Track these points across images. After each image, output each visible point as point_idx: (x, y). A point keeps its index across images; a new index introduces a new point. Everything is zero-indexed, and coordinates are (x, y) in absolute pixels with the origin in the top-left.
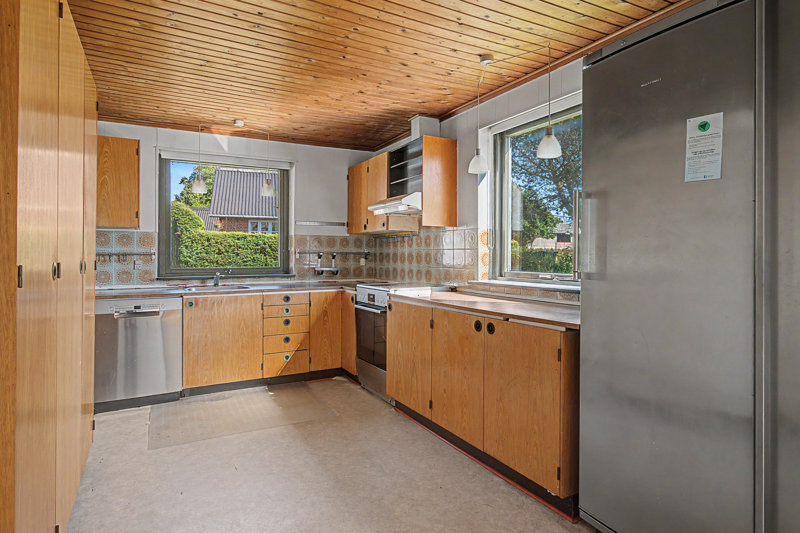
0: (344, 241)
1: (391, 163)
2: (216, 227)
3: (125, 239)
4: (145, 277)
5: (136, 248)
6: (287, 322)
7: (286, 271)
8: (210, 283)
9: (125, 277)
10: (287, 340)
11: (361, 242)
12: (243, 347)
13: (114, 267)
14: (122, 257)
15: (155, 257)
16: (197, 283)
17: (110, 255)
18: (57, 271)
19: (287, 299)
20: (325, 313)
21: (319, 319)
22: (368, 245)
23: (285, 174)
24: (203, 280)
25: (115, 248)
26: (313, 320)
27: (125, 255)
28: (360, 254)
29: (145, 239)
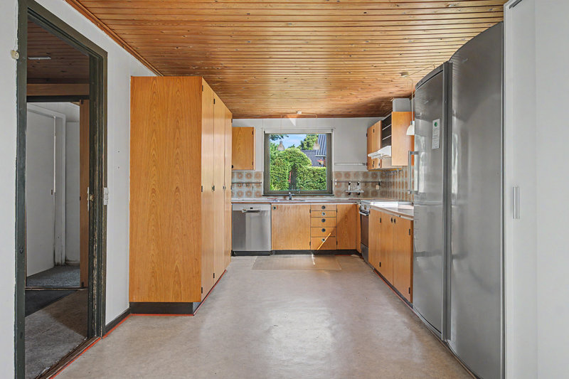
0: (365, 174)
1: (383, 126)
2: (320, 164)
3: (249, 175)
4: (258, 195)
5: (253, 180)
6: (324, 220)
7: (330, 193)
8: (288, 198)
9: (249, 194)
10: (324, 230)
11: (377, 175)
12: (300, 232)
13: (245, 189)
14: (248, 184)
15: (262, 184)
16: (282, 198)
17: (243, 183)
18: (213, 188)
19: (324, 207)
20: (346, 217)
21: (342, 220)
22: (382, 177)
23: (330, 135)
24: (285, 196)
25: (245, 180)
26: (339, 220)
27: (249, 183)
28: (375, 182)
29: (258, 175)
